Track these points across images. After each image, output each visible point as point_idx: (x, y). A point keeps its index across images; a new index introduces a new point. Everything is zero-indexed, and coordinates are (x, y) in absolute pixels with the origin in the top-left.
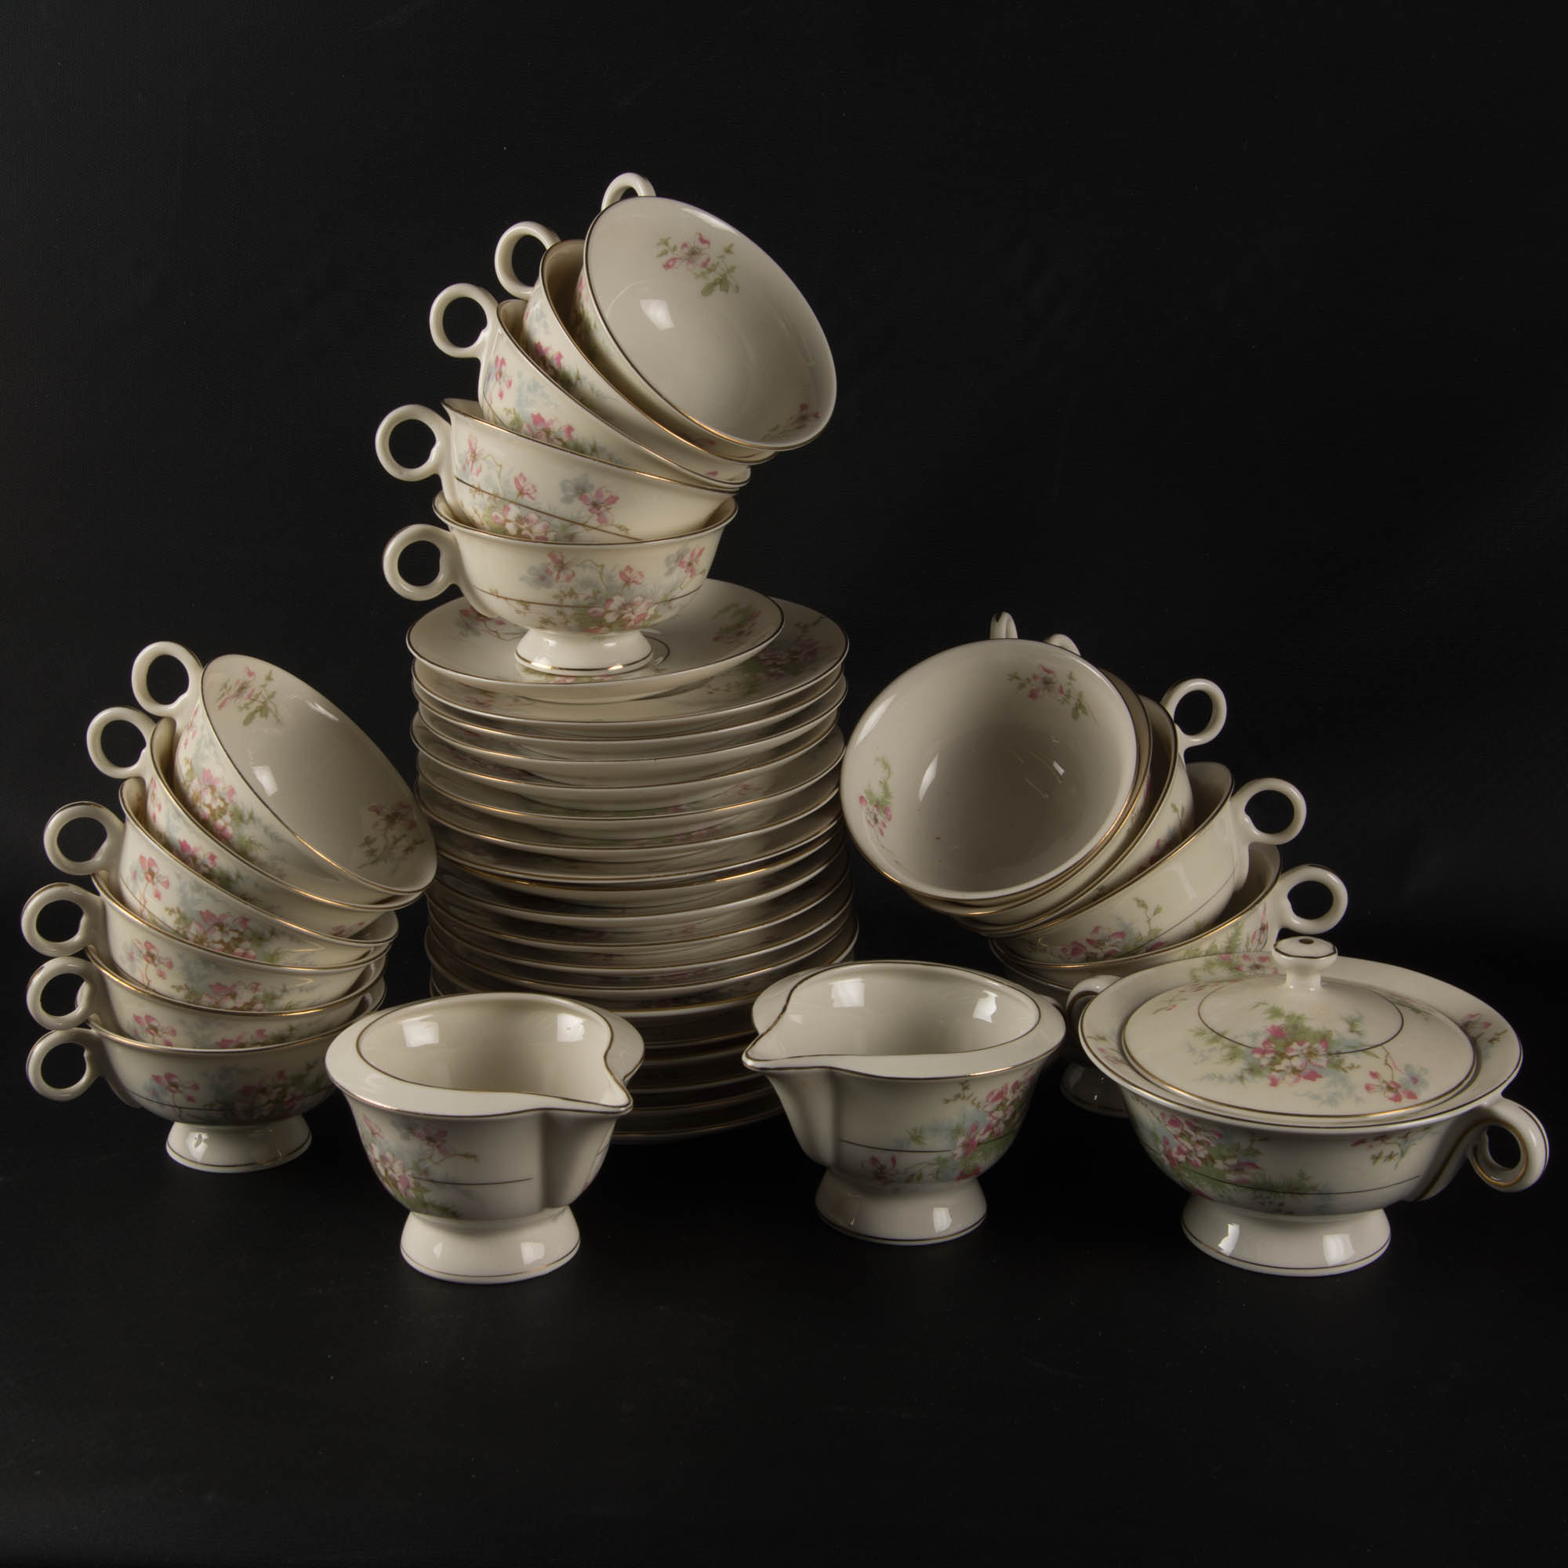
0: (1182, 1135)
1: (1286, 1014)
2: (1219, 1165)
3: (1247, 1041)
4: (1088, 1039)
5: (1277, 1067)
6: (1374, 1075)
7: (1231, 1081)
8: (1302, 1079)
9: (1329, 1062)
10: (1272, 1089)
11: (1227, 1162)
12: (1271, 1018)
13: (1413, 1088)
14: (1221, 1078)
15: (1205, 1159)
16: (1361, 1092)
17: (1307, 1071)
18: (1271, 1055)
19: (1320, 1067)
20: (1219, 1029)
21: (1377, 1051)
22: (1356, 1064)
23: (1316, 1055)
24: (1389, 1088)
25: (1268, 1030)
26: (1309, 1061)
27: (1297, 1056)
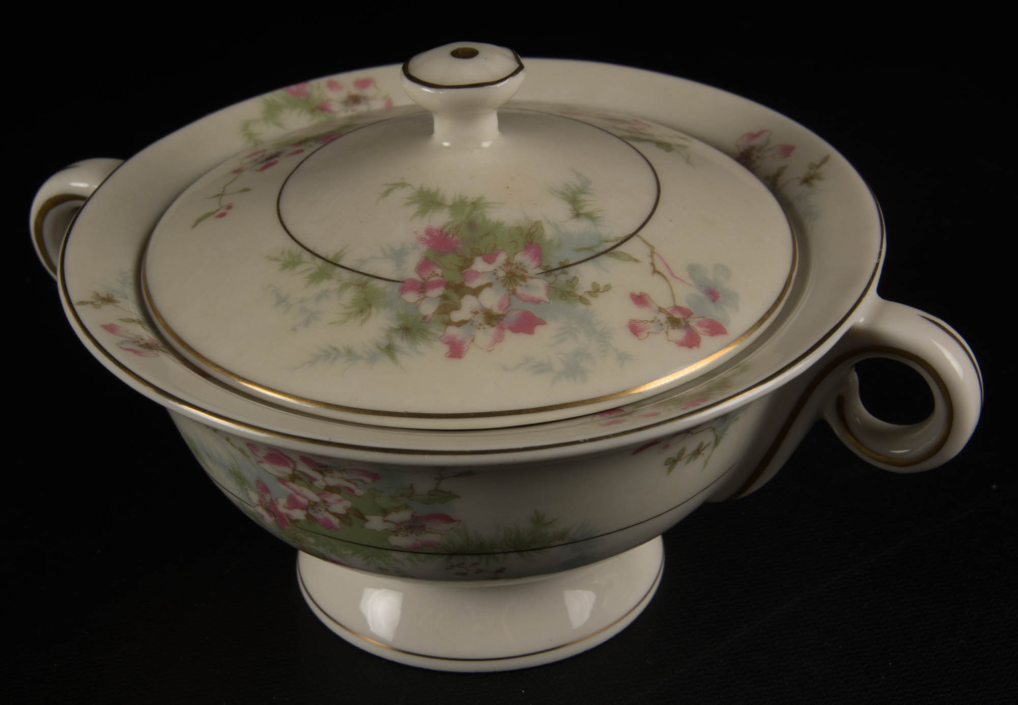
0: (294, 478)
1: (449, 202)
2: (375, 523)
3: (386, 269)
4: (78, 309)
5: (456, 316)
6: (640, 299)
7: (372, 359)
8: (508, 334)
9: (550, 288)
10: (455, 362)
11: (389, 517)
12: (422, 212)
13: (714, 313)
14: (350, 354)
15: (346, 515)
16: (624, 341)
17: (513, 316)
18: (438, 292)
19: (538, 302)
20: (328, 249)
21: (633, 248)
22: (602, 284)
23: (524, 278)
24: (674, 322)
25: (421, 239)
26: (514, 292)
27: (489, 285)
